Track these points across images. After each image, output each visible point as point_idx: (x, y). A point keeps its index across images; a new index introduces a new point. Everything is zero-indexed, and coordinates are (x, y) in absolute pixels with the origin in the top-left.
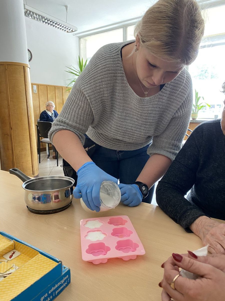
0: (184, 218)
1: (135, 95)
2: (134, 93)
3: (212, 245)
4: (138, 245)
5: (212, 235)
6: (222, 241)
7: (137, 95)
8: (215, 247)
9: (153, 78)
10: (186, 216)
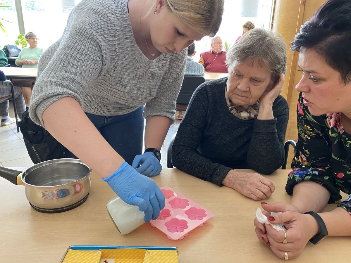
0: (215, 175)
1: (144, 57)
2: (143, 54)
3: (252, 192)
4: (204, 210)
5: (251, 184)
6: (260, 186)
7: (146, 58)
8: (255, 192)
9: (175, 45)
10: (217, 173)
